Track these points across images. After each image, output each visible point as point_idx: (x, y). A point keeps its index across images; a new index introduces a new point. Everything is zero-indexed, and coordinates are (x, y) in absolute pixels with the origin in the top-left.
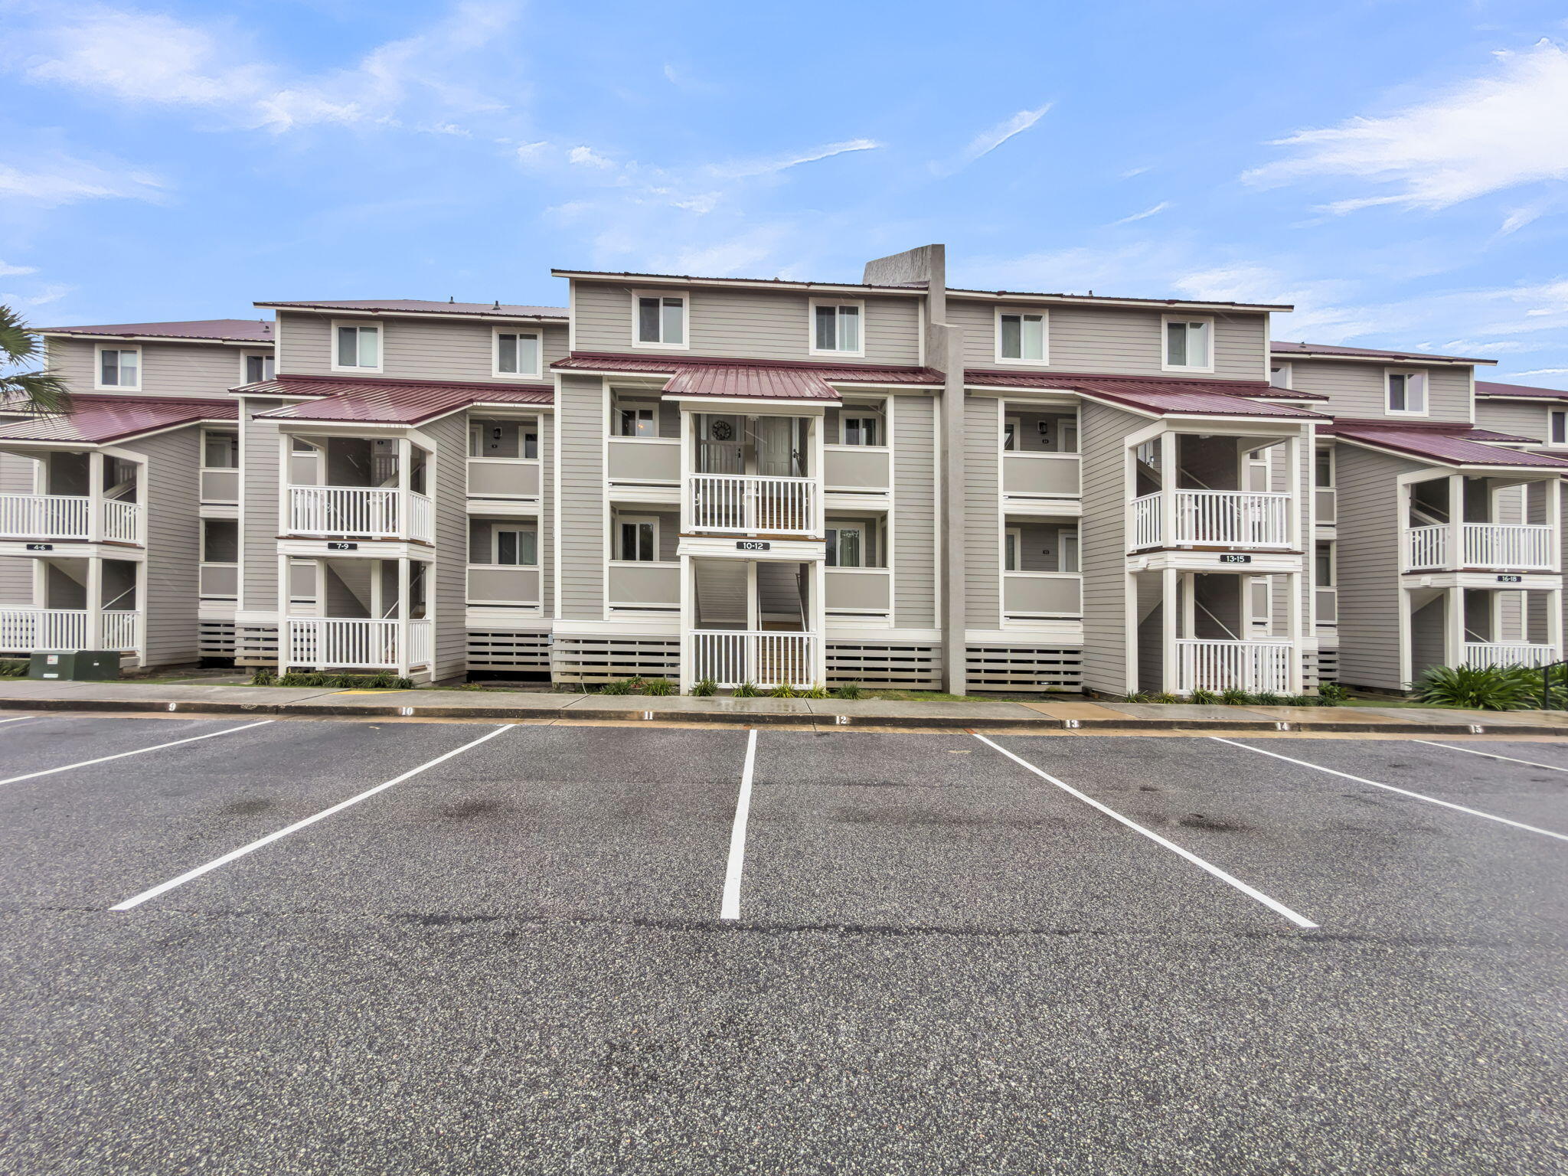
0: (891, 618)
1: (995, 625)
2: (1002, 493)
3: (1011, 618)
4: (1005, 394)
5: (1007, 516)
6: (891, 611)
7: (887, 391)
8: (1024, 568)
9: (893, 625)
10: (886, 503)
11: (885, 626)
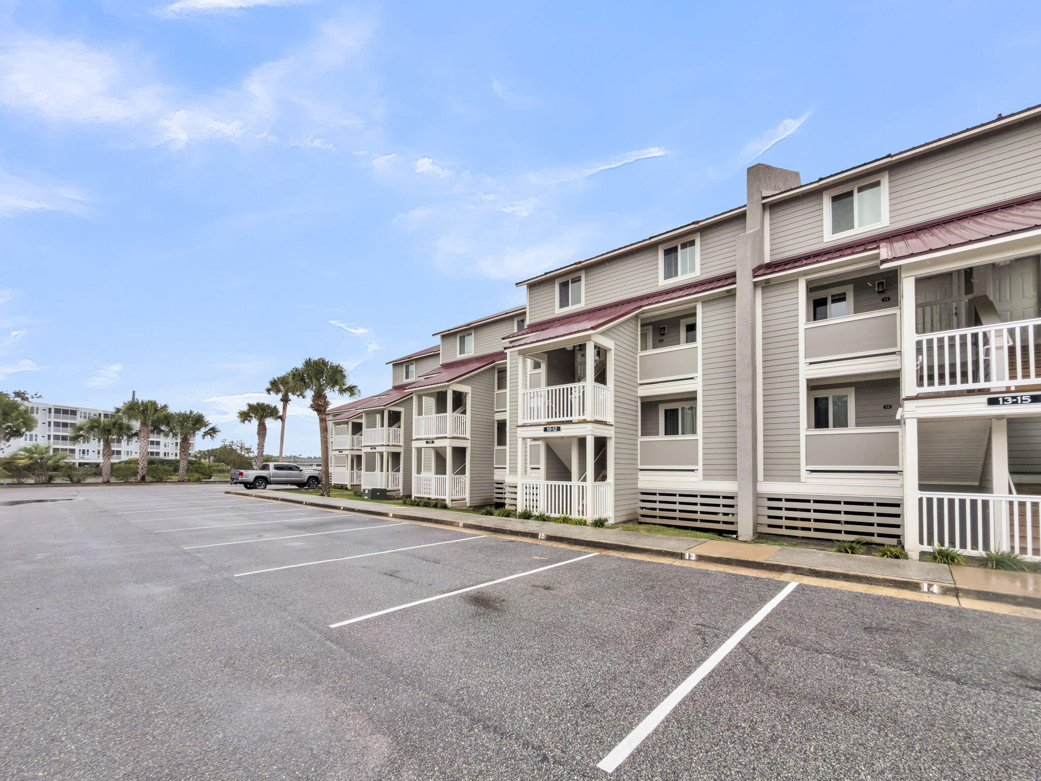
0: (700, 473)
1: (796, 478)
2: (802, 360)
3: (812, 471)
4: (805, 273)
5: (809, 381)
6: (700, 467)
7: (696, 300)
8: (858, 424)
9: (701, 477)
10: (696, 385)
11: (694, 479)
